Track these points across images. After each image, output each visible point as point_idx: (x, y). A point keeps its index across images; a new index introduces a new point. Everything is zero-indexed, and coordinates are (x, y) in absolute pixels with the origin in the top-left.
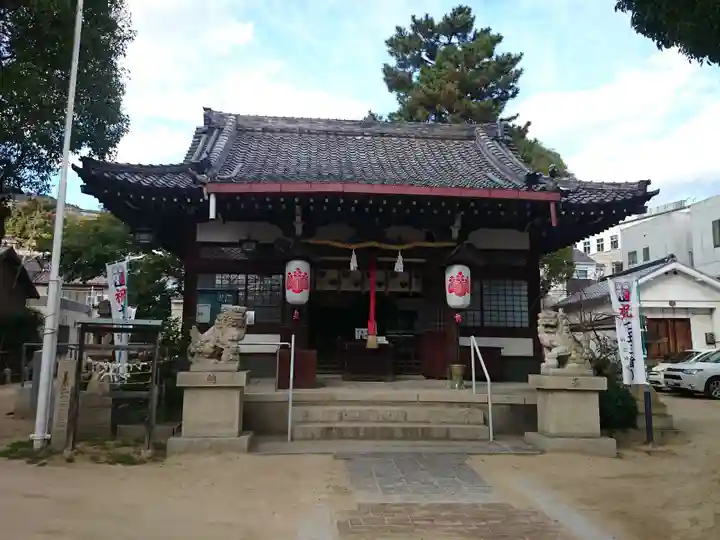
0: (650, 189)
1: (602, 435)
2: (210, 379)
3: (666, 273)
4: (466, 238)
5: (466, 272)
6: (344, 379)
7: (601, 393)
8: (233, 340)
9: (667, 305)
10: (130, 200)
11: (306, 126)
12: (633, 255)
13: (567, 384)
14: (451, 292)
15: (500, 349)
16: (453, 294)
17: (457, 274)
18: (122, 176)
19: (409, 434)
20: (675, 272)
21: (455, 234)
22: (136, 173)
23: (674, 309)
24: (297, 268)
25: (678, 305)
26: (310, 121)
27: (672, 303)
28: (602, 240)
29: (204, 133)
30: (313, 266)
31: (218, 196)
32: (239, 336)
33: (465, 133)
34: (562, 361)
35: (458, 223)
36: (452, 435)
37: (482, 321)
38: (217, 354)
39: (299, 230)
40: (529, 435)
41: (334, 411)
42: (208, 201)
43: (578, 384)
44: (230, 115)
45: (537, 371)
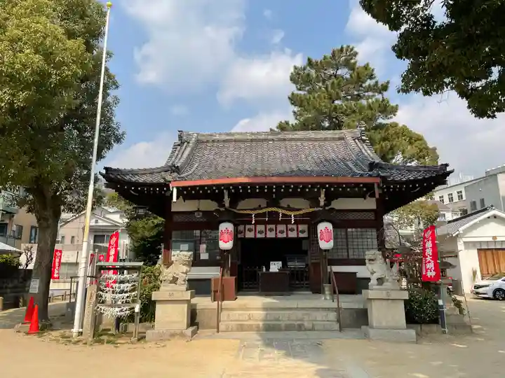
0: (448, 169)
1: (408, 328)
2: (170, 295)
3: (489, 218)
4: (330, 204)
5: (330, 226)
7: (405, 300)
8: (183, 273)
9: (491, 239)
10: (133, 190)
12: (474, 204)
13: (384, 295)
14: (321, 240)
15: (356, 273)
16: (323, 241)
17: (324, 227)
18: (128, 177)
20: (495, 217)
21: (322, 203)
22: (136, 174)
23: (495, 242)
24: (226, 227)
25: (498, 239)
27: (494, 238)
28: (442, 197)
29: (179, 145)
30: (236, 225)
31: (178, 188)
32: (187, 270)
33: (337, 136)
35: (323, 196)
36: (316, 329)
37: (348, 255)
38: (174, 280)
39: (227, 205)
40: (363, 327)
41: (246, 314)
42: (172, 191)
43: (388, 296)
44: (194, 133)
45: (367, 288)
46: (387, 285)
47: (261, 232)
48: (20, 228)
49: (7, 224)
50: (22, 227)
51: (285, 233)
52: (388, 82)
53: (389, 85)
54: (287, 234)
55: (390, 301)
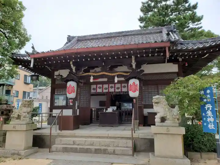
2: (14, 127)
5: (137, 82)
6: (99, 126)
11: (99, 36)
14: (130, 91)
19: (97, 151)
21: (134, 66)
26: (102, 34)
33: (158, 31)
34: (163, 120)
35: (133, 61)
43: (168, 131)
44: (76, 36)
46: (167, 122)
47: (106, 89)
48: (18, 92)
49: (10, 90)
50: (18, 91)
51: (120, 89)
52: (197, 4)
53: (198, 5)
54: (121, 89)
55: (170, 136)
